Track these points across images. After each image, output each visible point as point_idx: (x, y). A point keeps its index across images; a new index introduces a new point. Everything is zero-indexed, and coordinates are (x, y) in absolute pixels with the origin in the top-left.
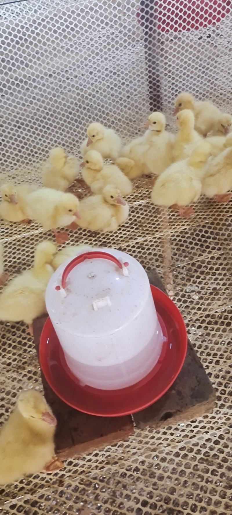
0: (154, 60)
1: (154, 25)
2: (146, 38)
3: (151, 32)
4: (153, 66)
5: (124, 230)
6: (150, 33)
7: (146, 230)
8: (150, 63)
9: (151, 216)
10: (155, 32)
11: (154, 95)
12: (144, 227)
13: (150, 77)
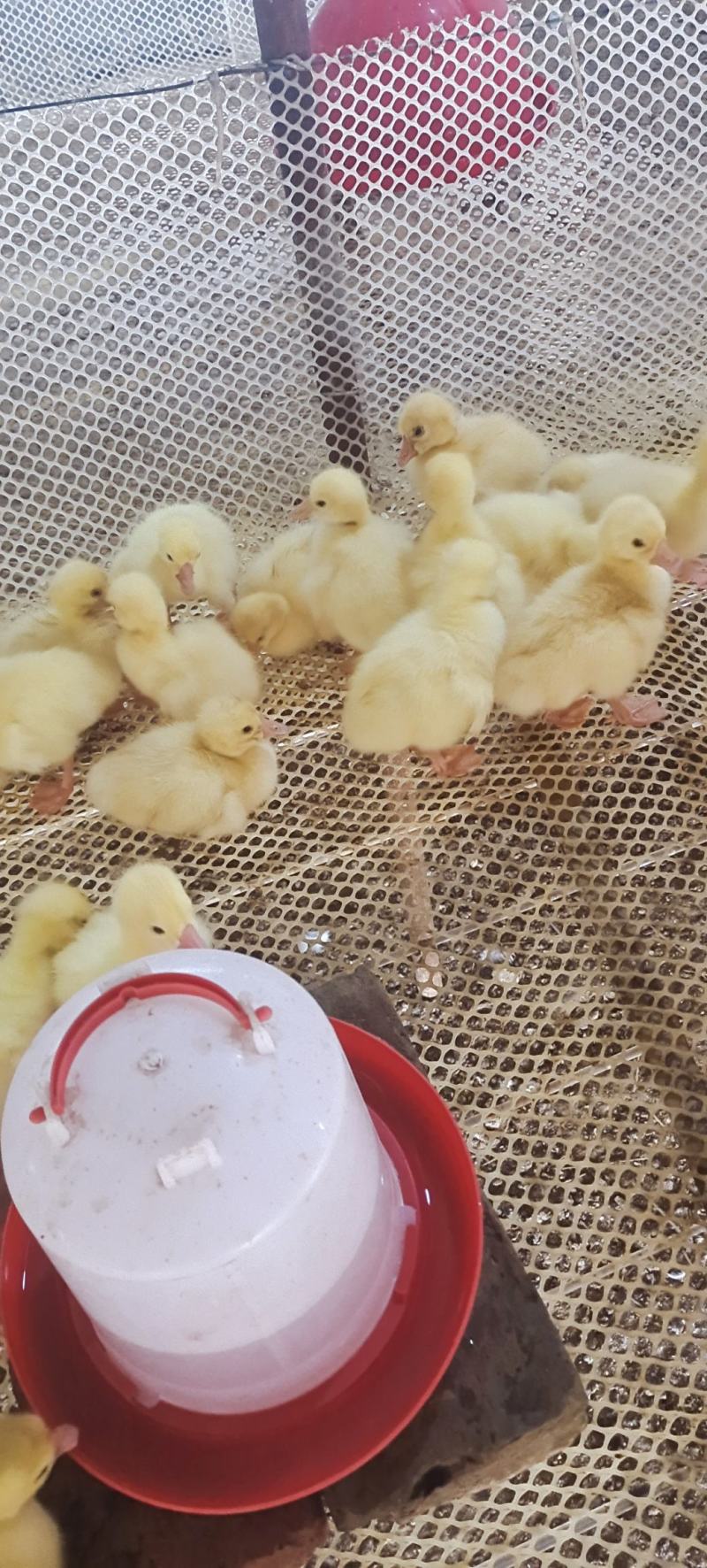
0: (329, 295)
1: (322, 194)
2: (299, 233)
3: (314, 215)
4: (327, 312)
5: (267, 831)
6: (309, 216)
7: (334, 828)
8: (317, 306)
9: (350, 778)
10: (323, 212)
11: (338, 399)
12: (329, 816)
13: (319, 346)
